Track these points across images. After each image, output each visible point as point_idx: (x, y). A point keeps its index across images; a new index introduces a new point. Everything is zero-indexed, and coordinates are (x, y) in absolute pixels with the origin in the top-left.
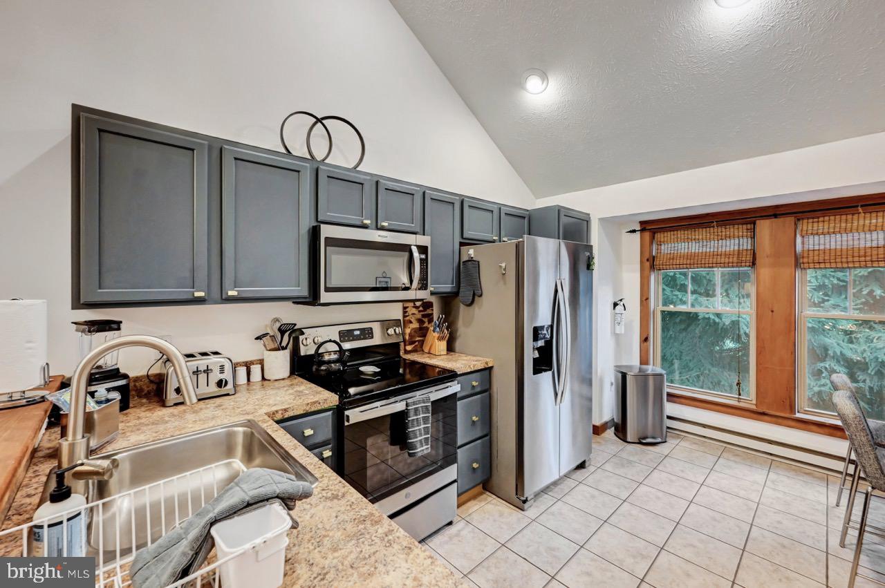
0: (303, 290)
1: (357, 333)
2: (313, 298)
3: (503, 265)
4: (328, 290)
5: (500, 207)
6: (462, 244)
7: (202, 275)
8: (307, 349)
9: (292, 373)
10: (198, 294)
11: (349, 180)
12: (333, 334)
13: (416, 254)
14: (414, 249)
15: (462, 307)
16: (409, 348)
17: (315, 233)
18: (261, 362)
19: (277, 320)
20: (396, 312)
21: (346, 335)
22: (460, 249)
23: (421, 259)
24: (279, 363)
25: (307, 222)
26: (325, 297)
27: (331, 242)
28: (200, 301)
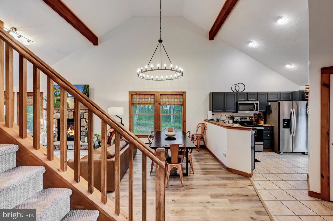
0: (235, 111)
1: (244, 118)
2: (236, 112)
3: (276, 106)
4: (239, 111)
5: (280, 92)
6: (268, 102)
7: (223, 109)
8: (235, 120)
9: (233, 123)
10: (223, 111)
11: (242, 94)
12: (240, 118)
13: (255, 105)
14: (255, 104)
15: (268, 115)
16: (255, 122)
17: (237, 103)
18: (228, 121)
19: (230, 115)
20: (252, 115)
21: (242, 118)
22: (267, 103)
23: (256, 106)
24: (231, 121)
25: (236, 101)
26: (239, 112)
27: (239, 104)
28: (223, 112)
